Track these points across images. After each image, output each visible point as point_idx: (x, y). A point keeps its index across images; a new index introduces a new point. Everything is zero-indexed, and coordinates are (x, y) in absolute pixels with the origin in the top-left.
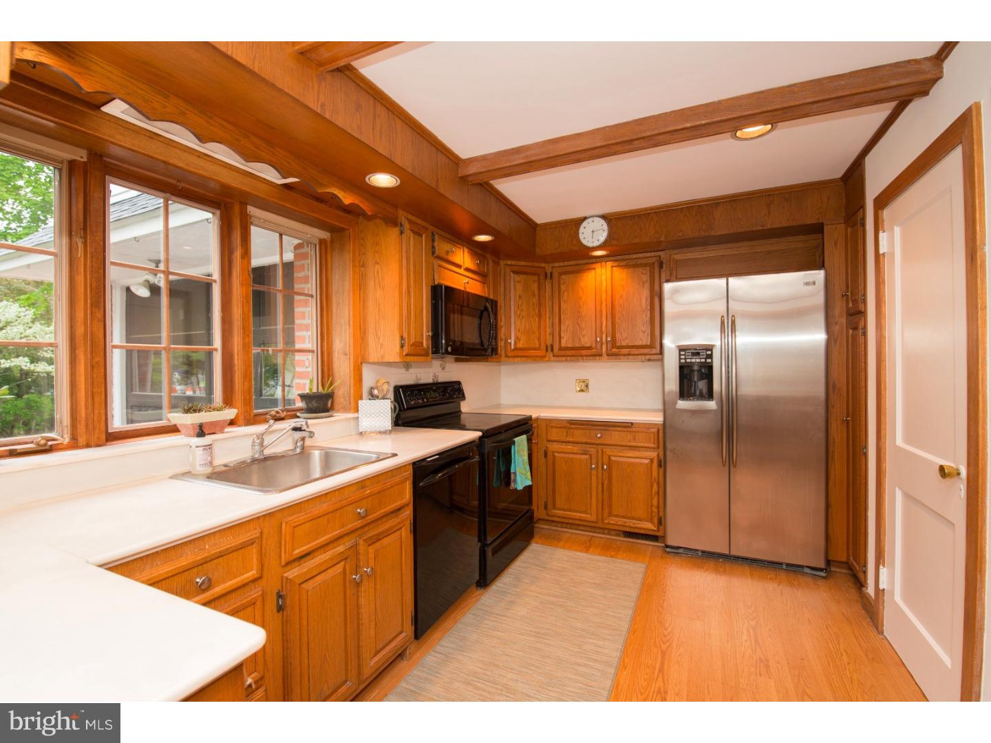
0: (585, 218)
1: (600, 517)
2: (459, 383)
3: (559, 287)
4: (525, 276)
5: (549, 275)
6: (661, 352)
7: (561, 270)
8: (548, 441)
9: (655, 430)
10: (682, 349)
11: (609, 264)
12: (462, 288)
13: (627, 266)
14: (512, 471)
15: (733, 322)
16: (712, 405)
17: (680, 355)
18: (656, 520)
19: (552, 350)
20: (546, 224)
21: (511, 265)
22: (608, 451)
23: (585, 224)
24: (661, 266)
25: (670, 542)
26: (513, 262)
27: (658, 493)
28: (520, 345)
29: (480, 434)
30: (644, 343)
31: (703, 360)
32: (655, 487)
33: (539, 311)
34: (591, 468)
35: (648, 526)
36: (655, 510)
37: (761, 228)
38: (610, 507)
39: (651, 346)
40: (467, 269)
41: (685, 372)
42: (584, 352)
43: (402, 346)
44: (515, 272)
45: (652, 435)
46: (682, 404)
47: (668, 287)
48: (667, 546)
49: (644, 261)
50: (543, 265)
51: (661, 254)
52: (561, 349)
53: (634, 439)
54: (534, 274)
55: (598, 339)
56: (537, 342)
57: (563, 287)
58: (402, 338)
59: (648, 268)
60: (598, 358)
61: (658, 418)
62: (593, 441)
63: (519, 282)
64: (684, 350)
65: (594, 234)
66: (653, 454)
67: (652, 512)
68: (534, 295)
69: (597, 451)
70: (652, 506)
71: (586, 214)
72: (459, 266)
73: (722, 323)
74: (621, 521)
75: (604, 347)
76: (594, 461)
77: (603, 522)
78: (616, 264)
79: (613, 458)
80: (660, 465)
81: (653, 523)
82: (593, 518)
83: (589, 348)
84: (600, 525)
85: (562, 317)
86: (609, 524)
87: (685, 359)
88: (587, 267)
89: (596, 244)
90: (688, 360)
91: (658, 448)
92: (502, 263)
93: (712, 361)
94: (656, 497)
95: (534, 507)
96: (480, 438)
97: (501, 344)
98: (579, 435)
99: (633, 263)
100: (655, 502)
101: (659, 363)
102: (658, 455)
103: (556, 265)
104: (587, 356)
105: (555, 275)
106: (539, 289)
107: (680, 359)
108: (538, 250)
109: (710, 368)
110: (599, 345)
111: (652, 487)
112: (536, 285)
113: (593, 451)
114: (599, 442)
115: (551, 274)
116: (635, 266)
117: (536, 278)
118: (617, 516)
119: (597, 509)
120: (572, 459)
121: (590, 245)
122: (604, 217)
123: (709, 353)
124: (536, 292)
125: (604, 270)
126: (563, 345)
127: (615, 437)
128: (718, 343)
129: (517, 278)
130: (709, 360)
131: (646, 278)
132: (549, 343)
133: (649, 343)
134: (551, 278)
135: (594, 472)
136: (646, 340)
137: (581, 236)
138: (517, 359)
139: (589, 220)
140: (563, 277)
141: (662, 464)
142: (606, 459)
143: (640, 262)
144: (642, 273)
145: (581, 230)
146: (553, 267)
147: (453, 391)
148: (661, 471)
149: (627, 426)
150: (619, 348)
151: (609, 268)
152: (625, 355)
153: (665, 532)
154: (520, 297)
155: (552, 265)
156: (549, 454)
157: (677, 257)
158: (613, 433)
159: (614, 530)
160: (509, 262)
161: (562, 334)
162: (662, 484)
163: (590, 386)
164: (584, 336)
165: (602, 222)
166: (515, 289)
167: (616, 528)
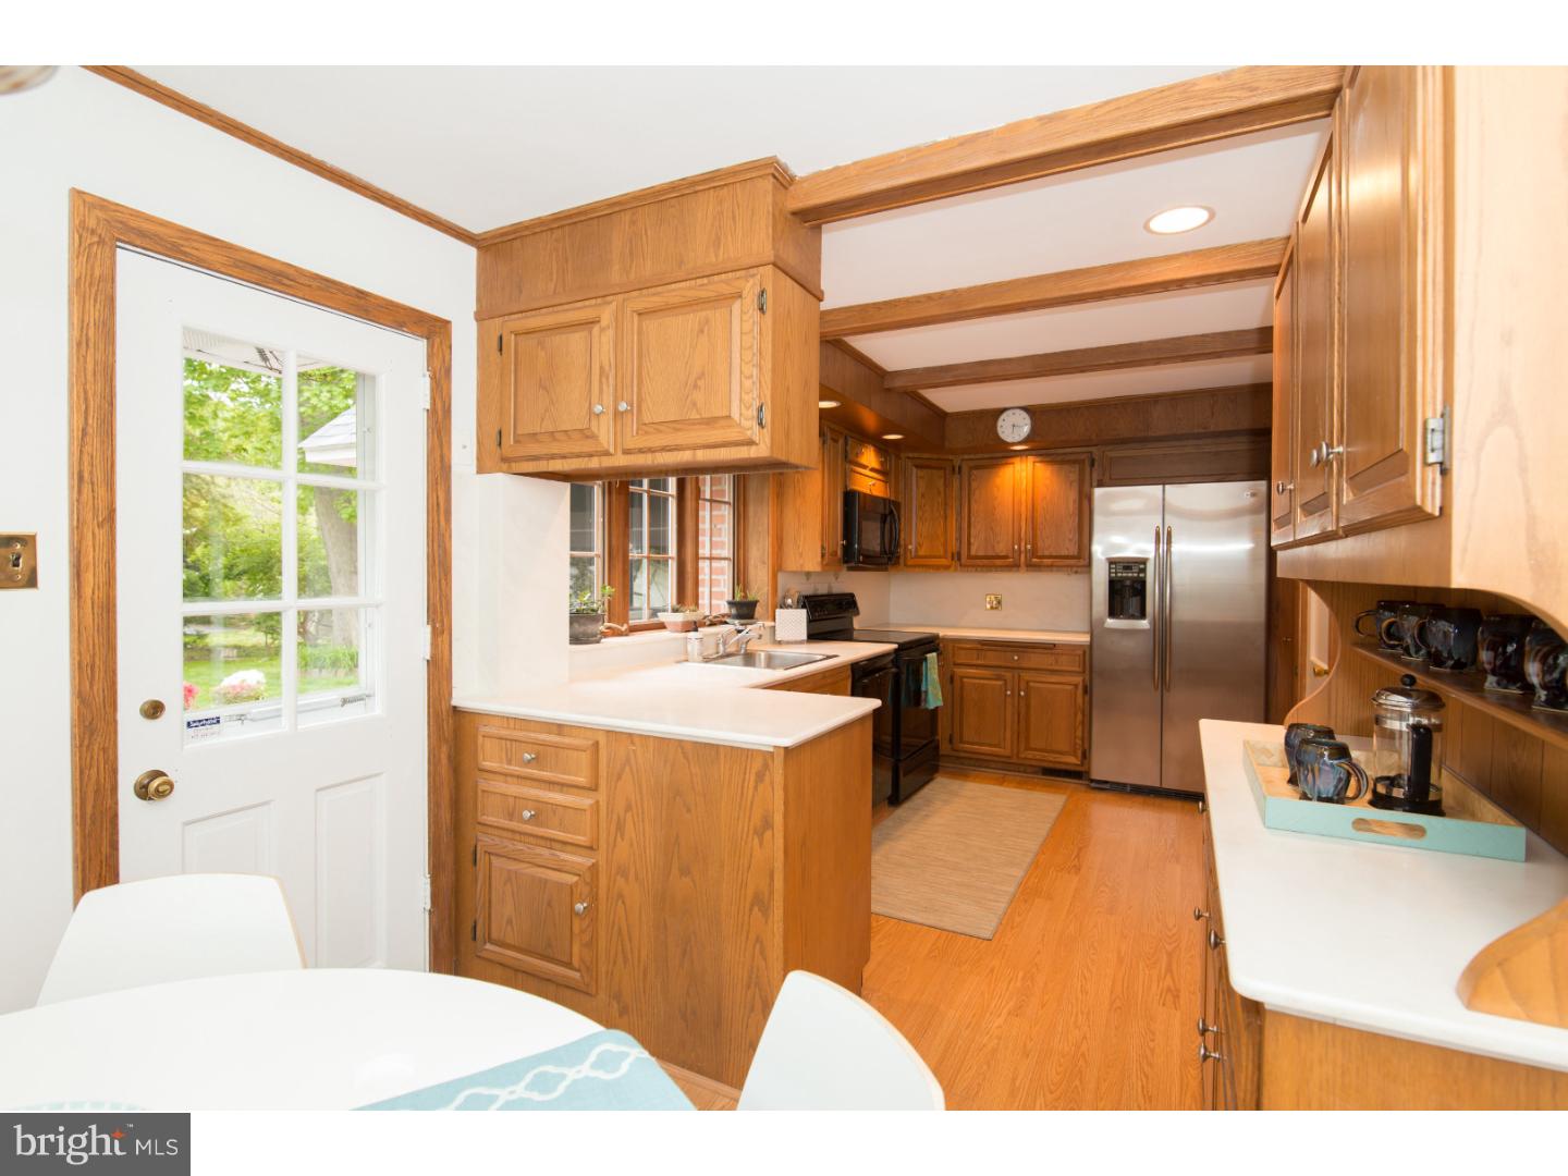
0: (1005, 410)
1: (1015, 751)
2: (852, 595)
3: (970, 484)
4: (929, 471)
5: (957, 469)
6: (1089, 565)
7: (972, 464)
8: (955, 664)
9: (1081, 652)
10: (1112, 562)
11: (1031, 459)
12: (868, 492)
13: (1052, 462)
14: (923, 689)
15: (1169, 534)
16: (1144, 624)
17: (1110, 568)
18: (1079, 753)
19: (959, 559)
20: (958, 414)
21: (914, 458)
22: (1026, 676)
23: (1004, 416)
24: (1092, 465)
25: (1095, 776)
26: (916, 455)
27: (1083, 722)
28: (921, 553)
29: (895, 646)
30: (1071, 554)
31: (1135, 575)
32: (1080, 717)
33: (945, 513)
34: (1006, 695)
35: (1072, 761)
36: (1079, 742)
37: (1203, 431)
38: (1027, 739)
39: (1078, 557)
40: (873, 470)
41: (1115, 587)
42: (998, 562)
43: (823, 556)
44: (917, 467)
45: (1077, 658)
46: (1111, 623)
47: (1098, 492)
48: (1092, 781)
49: (1072, 457)
50: (950, 457)
51: (1093, 449)
52: (970, 557)
53: (1057, 662)
54: (941, 468)
55: (1016, 547)
56: (941, 549)
57: (974, 485)
58: (823, 548)
59: (1077, 466)
60: (1015, 569)
61: (1085, 639)
62: (1009, 665)
63: (921, 477)
64: (1115, 563)
65: (1014, 428)
66: (1078, 679)
67: (1076, 744)
68: (939, 493)
69: (1013, 677)
70: (1075, 737)
71: (1007, 406)
72: (865, 467)
73: (1158, 534)
74: (1038, 755)
75: (1023, 556)
76: (1009, 687)
77: (1018, 757)
78: (1038, 459)
79: (1032, 684)
80: (1085, 691)
81: (1076, 756)
82: (1007, 752)
83: (1006, 557)
84: (1014, 760)
85: (973, 519)
86: (1026, 758)
87: (1116, 573)
88: (1004, 461)
89: (1018, 439)
90: (1119, 575)
91: (1084, 672)
92: (903, 455)
93: (1145, 577)
94: (1080, 728)
95: (939, 737)
96: (896, 651)
97: (901, 550)
98: (992, 658)
99: (1060, 458)
100: (1079, 733)
101: (1086, 576)
102: (1084, 681)
103: (966, 457)
104: (1001, 566)
105: (965, 469)
106: (945, 486)
107: (1110, 573)
108: (947, 444)
109: (1143, 583)
110: (1016, 555)
111: (1076, 715)
112: (942, 481)
113: (1008, 675)
114: (1015, 665)
115: (960, 468)
116: (1062, 462)
117: (941, 473)
118: (1035, 750)
119: (1012, 742)
120: (983, 685)
121: (1009, 440)
122: (1025, 409)
123: (1142, 566)
124: (942, 489)
125: (1024, 466)
126: (973, 552)
127: (1035, 660)
128: (1151, 555)
129: (922, 473)
130: (1141, 575)
131: (1074, 476)
132: (955, 549)
133: (1076, 554)
134: (960, 472)
135: (1009, 700)
136: (1073, 550)
137: (1000, 430)
138: (917, 569)
139: (1009, 412)
140: (975, 472)
141: (1087, 690)
142: (1023, 685)
143: (1068, 458)
144: (1070, 472)
145: (1000, 422)
146: (962, 460)
147: (847, 604)
148: (1087, 698)
149: (1050, 647)
150: (1040, 557)
151: (1030, 465)
152: (1048, 566)
153: (1089, 768)
154: (923, 496)
155: (961, 457)
156: (957, 679)
157: (1113, 454)
158: (1032, 655)
159: (1031, 766)
160: (911, 455)
161: (972, 540)
162: (1087, 712)
163: (1003, 603)
164: (998, 543)
165: (1024, 414)
166: (917, 487)
167: (1034, 763)
